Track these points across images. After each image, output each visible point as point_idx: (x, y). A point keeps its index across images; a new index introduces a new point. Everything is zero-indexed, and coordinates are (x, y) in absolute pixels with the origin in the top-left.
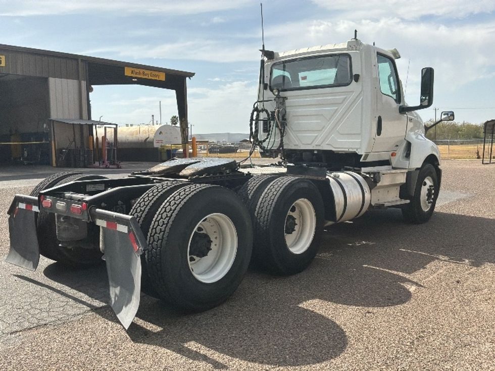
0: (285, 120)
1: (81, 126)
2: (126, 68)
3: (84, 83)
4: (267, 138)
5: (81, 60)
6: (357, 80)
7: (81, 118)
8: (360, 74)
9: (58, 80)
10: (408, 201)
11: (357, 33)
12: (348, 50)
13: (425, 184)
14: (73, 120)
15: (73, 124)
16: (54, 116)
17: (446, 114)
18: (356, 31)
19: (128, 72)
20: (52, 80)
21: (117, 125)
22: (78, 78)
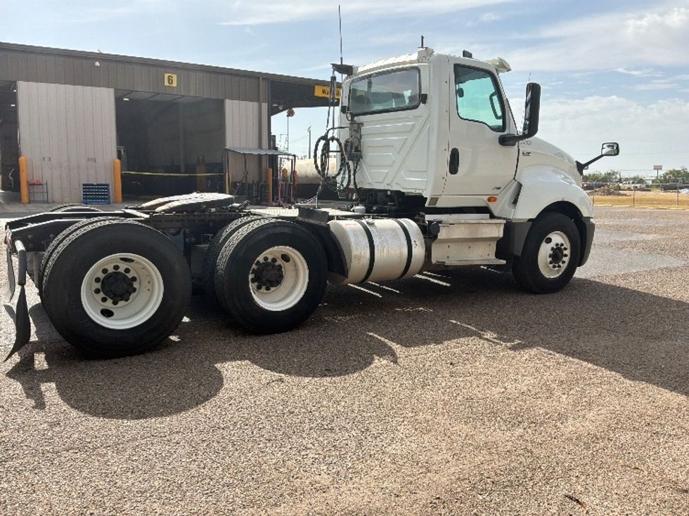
0: (360, 151)
1: (260, 156)
2: (317, 87)
3: (265, 106)
4: (339, 174)
5: (263, 78)
6: (424, 102)
7: (260, 147)
8: (427, 93)
9: (236, 102)
10: (504, 262)
11: (424, 39)
12: (419, 62)
13: (549, 241)
14: (250, 149)
15: (244, 154)
16: (229, 144)
17: (611, 145)
18: (422, 37)
19: (318, 92)
20: (228, 103)
21: (294, 156)
22: (258, 101)
